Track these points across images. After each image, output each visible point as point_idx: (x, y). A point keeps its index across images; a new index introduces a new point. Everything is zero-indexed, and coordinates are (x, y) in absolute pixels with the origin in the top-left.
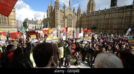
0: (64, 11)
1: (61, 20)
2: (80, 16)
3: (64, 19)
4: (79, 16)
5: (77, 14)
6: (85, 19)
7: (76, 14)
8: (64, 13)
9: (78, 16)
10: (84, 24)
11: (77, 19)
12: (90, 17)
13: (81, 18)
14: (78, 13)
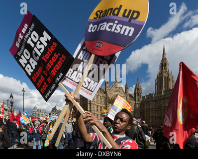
0: (106, 89)
1: (99, 107)
2: (141, 100)
3: (106, 105)
4: (139, 101)
5: (133, 96)
6: (152, 105)
7: (130, 96)
8: (106, 93)
9: (135, 100)
10: (151, 115)
11: (135, 106)
12: (162, 101)
13: (143, 104)
14: (135, 94)
